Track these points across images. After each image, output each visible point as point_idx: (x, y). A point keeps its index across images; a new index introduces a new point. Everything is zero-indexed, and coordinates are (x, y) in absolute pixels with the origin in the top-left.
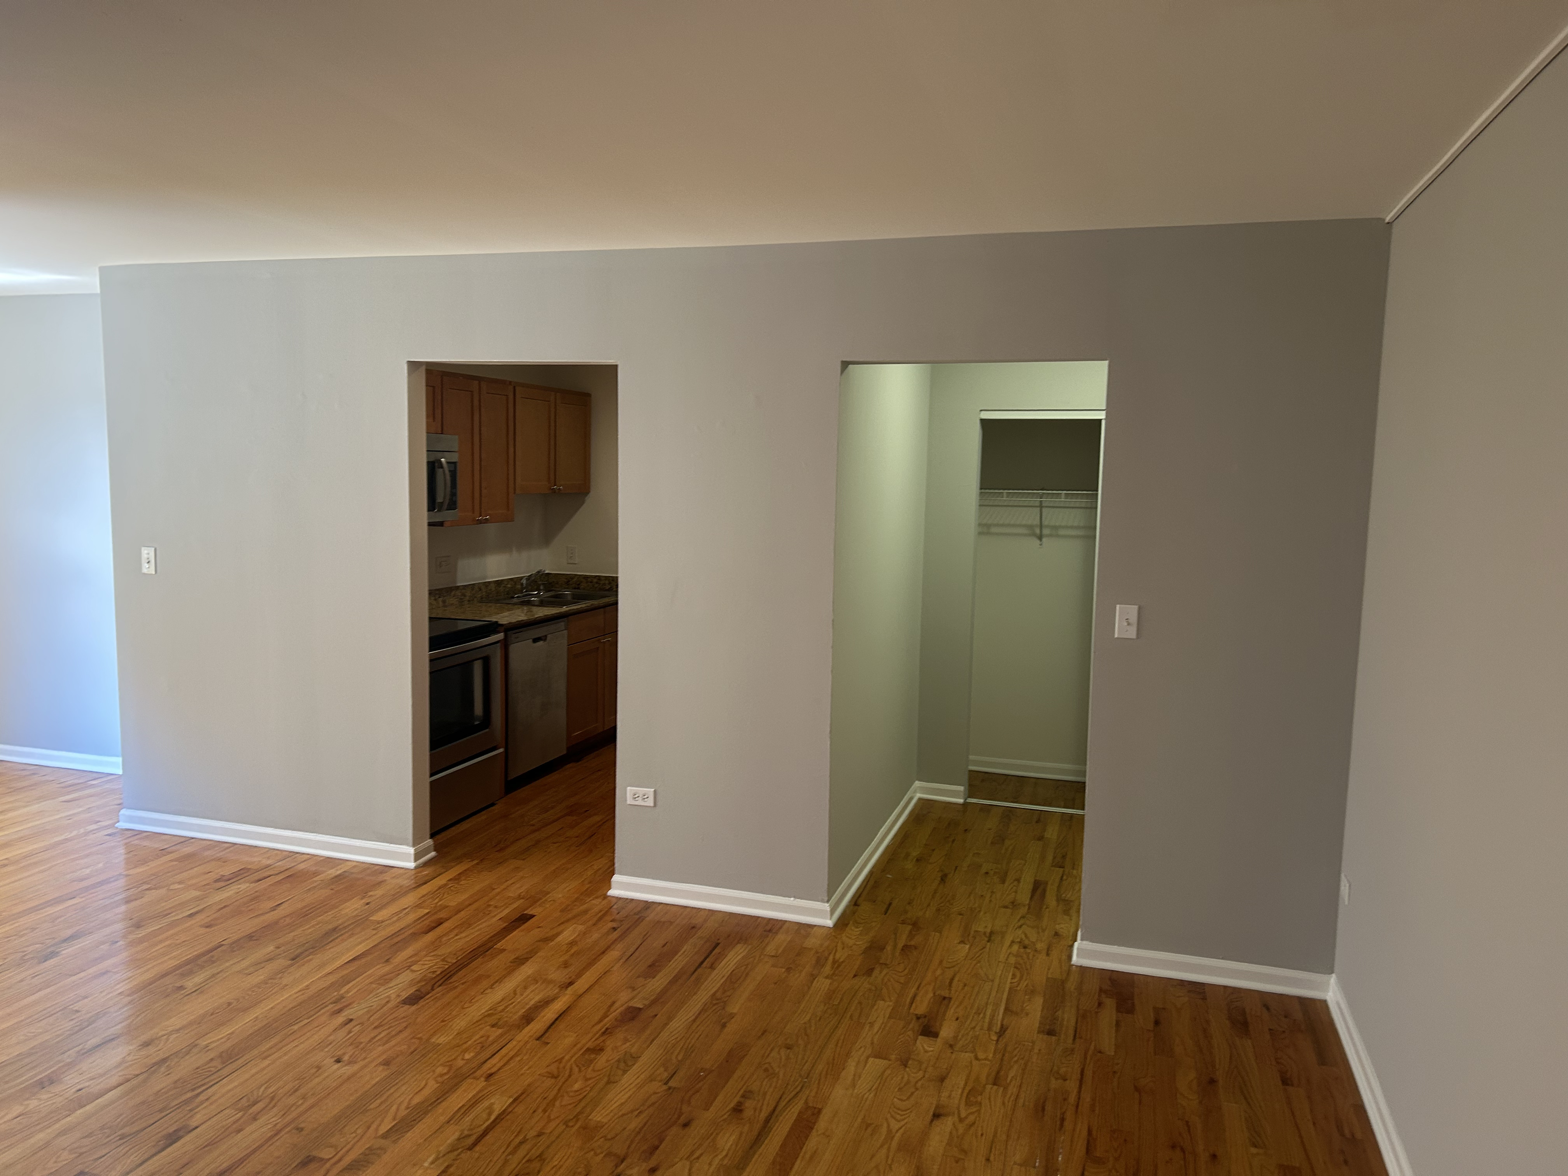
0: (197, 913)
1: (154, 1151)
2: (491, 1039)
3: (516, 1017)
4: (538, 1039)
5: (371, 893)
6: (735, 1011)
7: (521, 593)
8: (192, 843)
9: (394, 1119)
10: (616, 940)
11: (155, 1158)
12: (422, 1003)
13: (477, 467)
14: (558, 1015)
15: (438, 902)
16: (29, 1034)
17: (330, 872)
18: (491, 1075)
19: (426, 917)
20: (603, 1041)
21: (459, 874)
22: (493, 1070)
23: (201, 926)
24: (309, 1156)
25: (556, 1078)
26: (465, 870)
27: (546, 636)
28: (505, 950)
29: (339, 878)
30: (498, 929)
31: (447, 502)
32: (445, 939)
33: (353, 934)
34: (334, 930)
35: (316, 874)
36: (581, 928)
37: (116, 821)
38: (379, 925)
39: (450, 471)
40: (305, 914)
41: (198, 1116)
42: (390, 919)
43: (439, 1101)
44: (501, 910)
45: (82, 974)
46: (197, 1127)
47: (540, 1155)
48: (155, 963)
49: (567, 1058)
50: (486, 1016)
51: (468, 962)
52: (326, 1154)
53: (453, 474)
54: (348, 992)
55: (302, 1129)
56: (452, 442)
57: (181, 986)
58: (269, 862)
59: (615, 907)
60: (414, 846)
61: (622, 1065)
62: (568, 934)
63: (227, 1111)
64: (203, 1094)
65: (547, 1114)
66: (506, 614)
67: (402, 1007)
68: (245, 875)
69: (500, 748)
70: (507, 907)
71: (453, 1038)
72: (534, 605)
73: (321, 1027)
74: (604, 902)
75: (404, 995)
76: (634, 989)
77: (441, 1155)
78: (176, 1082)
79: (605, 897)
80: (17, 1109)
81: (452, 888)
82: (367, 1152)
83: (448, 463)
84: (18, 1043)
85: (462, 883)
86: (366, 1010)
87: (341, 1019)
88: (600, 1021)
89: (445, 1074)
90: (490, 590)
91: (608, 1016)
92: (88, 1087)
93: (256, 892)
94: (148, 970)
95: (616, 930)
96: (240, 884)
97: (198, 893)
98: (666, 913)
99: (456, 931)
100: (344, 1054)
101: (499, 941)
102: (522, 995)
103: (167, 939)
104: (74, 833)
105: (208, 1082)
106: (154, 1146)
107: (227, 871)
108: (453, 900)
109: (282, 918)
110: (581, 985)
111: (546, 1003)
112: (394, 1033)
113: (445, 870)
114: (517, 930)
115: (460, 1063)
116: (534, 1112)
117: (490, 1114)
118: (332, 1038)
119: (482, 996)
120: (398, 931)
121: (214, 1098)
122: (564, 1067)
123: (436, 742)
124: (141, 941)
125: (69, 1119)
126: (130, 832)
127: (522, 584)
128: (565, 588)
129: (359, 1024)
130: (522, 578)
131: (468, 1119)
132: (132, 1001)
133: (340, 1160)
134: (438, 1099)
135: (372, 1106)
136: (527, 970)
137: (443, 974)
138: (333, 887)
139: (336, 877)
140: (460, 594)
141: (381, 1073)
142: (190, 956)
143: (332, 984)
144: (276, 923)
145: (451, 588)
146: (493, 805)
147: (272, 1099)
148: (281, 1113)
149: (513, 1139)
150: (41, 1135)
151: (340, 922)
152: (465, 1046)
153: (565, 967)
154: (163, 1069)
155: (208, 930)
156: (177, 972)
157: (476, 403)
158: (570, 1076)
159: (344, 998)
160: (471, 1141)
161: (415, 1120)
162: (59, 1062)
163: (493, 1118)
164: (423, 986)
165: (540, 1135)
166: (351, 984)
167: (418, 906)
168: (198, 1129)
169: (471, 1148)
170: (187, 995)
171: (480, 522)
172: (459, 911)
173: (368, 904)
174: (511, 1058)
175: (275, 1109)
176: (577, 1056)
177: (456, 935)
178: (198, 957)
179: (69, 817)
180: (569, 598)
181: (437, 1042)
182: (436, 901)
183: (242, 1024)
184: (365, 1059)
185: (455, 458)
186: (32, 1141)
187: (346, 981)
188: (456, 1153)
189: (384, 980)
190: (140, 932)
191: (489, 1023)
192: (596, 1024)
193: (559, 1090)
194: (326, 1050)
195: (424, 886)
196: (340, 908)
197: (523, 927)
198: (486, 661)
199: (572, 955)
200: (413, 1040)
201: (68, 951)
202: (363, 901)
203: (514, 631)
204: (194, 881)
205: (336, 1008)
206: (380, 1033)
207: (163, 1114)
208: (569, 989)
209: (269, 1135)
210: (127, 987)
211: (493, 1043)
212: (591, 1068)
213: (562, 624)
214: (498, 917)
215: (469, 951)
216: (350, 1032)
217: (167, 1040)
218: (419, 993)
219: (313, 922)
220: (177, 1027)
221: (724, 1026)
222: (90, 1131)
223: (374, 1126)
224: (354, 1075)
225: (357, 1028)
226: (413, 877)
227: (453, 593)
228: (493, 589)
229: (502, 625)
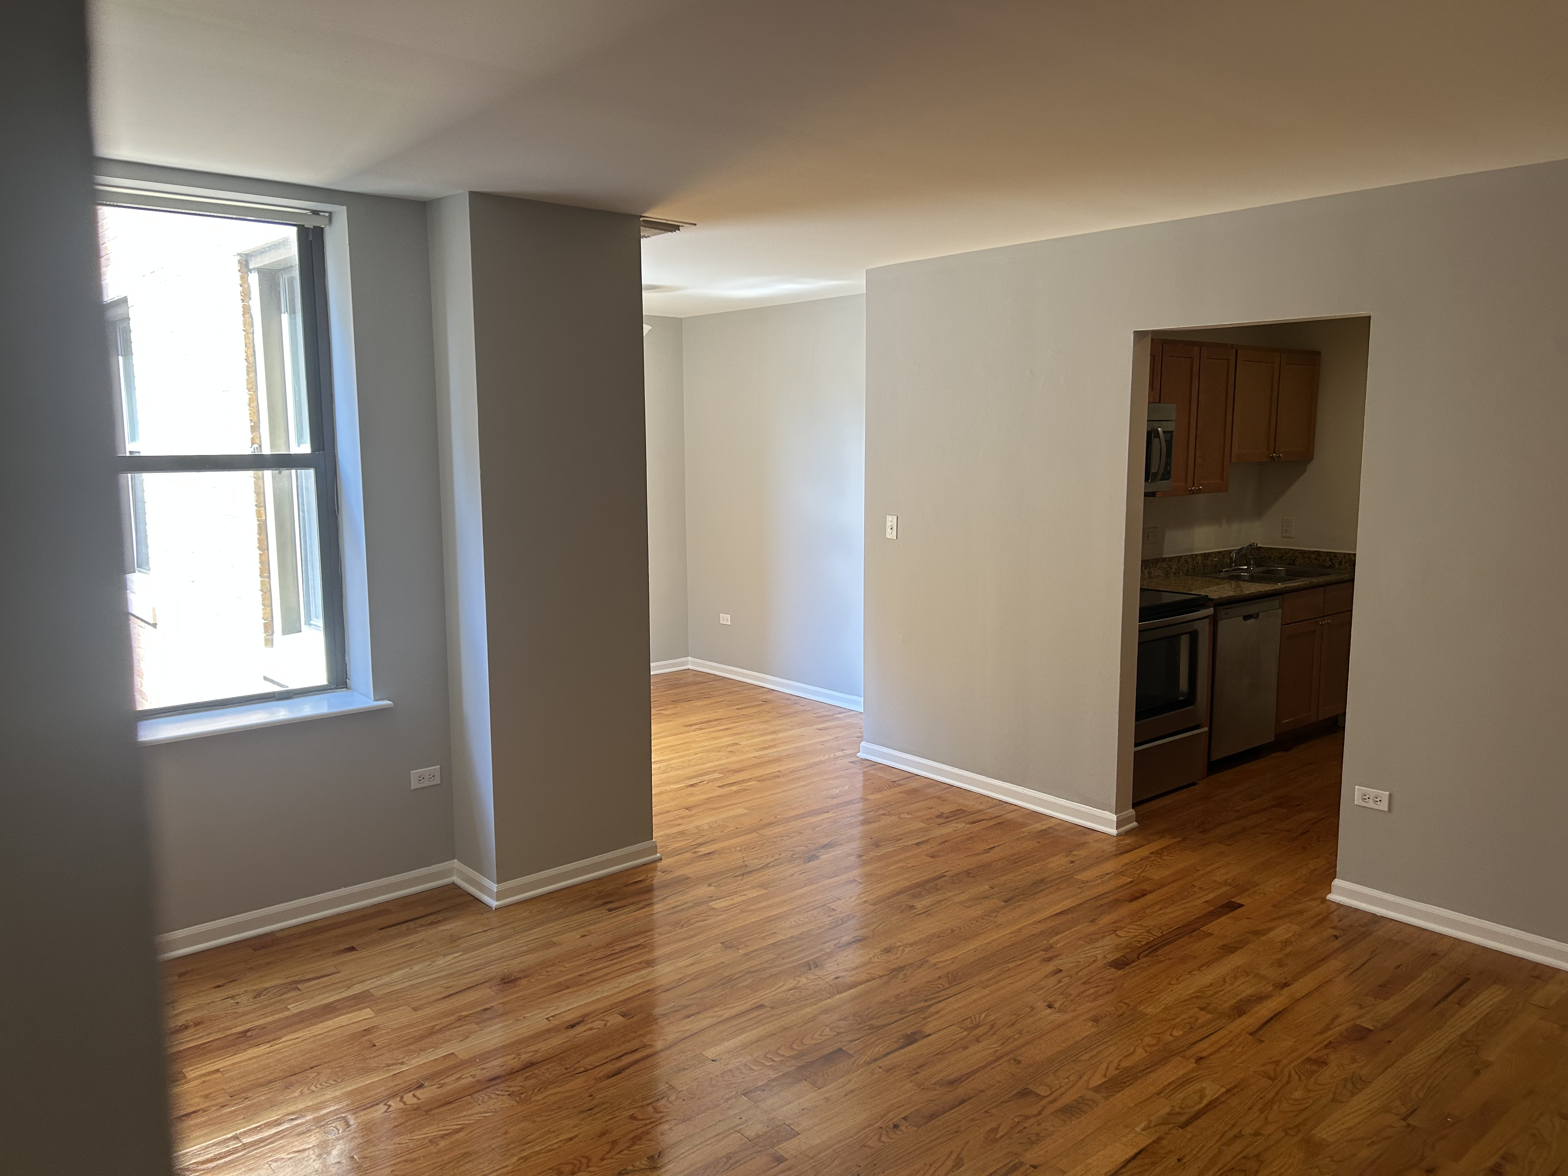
0: (923, 842)
1: (896, 1046)
2: (1200, 1021)
3: (1227, 1005)
4: (1251, 1034)
5: (1075, 853)
6: (1492, 1059)
7: (1230, 568)
8: (917, 779)
9: (1105, 1076)
10: (1338, 949)
11: (897, 1053)
12: (1128, 969)
13: (1192, 437)
14: (1272, 1015)
15: (1140, 873)
16: (799, 922)
17: (1036, 825)
18: (1201, 1058)
19: (1129, 885)
20: (1327, 1055)
21: (1162, 849)
22: (1204, 1054)
23: (927, 855)
24: (1026, 1089)
25: (1273, 1080)
26: (1168, 846)
27: (1258, 614)
28: (1212, 934)
29: (1043, 833)
30: (1205, 912)
31: (1162, 471)
32: (1148, 911)
33: (1059, 888)
34: (1042, 881)
35: (1023, 825)
36: (1295, 928)
37: (858, 751)
38: (1083, 885)
39: (1166, 441)
40: (1015, 862)
41: (930, 1025)
42: (1094, 881)
43: (1147, 1070)
44: (1205, 893)
45: (837, 879)
46: (930, 1035)
47: (1258, 1156)
48: (892, 881)
49: (1285, 1062)
50: (1193, 997)
51: (1174, 938)
52: (1042, 1091)
53: (1169, 443)
54: (1057, 942)
55: (1019, 1062)
56: (1170, 410)
57: (913, 906)
58: (982, 807)
59: (1335, 913)
60: (1116, 813)
61: (1350, 1086)
62: (1282, 932)
63: (953, 1027)
64: (934, 1006)
65: (1264, 1115)
66: (1215, 588)
67: (1108, 969)
68: (961, 816)
69: (1204, 727)
70: (1213, 891)
71: (1161, 1012)
72: (1244, 581)
73: (1032, 971)
74: (1322, 906)
75: (1111, 957)
76: (1361, 1007)
77: (1153, 1124)
78: (911, 990)
79: (1324, 900)
80: (792, 983)
81: (1155, 862)
82: (1080, 1100)
83: (1164, 432)
84: (791, 927)
85: (1164, 858)
86: (1074, 964)
87: (1050, 967)
88: (1322, 1032)
89: (1153, 1045)
90: (1197, 563)
91: (1331, 1029)
92: (844, 976)
93: (971, 833)
94: (886, 886)
95: (1337, 938)
96: (957, 823)
97: (923, 825)
98: (1399, 932)
99: (1159, 906)
100: (1055, 1001)
101: (1206, 924)
102: (1232, 984)
103: (900, 861)
104: (827, 757)
105: (939, 997)
106: (896, 1042)
107: (947, 809)
108: (1157, 874)
109: (995, 861)
110: (1299, 988)
111: (1260, 998)
112: (1100, 992)
113: (1146, 842)
114: (1225, 917)
115: (1168, 1038)
116: (1250, 1109)
117: (1201, 1098)
118: (1043, 983)
119: (1188, 976)
120: (1102, 894)
121: (943, 1013)
122: (1282, 1072)
123: (1142, 713)
124: (880, 859)
125: (829, 1001)
126: (868, 762)
127: (1231, 558)
128: (1278, 563)
129: (1068, 976)
130: (1230, 552)
131: (1179, 1096)
132: (874, 910)
133: (1055, 1100)
134: (1147, 1068)
135: (1083, 1058)
136: (1237, 960)
137: (1149, 945)
138: (1040, 840)
139: (1041, 831)
140: (1166, 566)
141: (1090, 1029)
142: (919, 880)
143: (1042, 933)
144: (990, 865)
145: (1157, 559)
146: (1194, 784)
147: (992, 1026)
148: (1002, 1042)
149: (1228, 1131)
150: (808, 1010)
151: (1047, 874)
152: (1173, 1022)
153: (1280, 966)
154: (901, 976)
155: (932, 859)
156: (909, 892)
157: (1196, 369)
158: (1288, 1082)
159: (1053, 948)
160: (1183, 1119)
161: (1124, 1083)
162: (822, 950)
163: (1205, 1102)
164: (1128, 953)
165: (1256, 1134)
166: (1058, 937)
167: (1122, 873)
168: (930, 1038)
169: (1184, 1126)
170: (919, 915)
171: (1193, 492)
172: (1162, 886)
173: (1072, 862)
174: (1223, 1047)
175: (995, 1037)
176: (1296, 1063)
177: (1161, 909)
178: (926, 882)
179: (822, 743)
180: (1283, 574)
181: (1145, 1011)
182: (1139, 872)
183: (965, 951)
184: (1075, 1010)
185: (1171, 426)
186: (802, 1012)
187: (1054, 932)
188: (1168, 1127)
189: (1090, 939)
190: (878, 851)
191: (1197, 1005)
192: (1318, 1034)
193: (1277, 1093)
194: (1038, 993)
195: (1127, 854)
196: (1047, 861)
197: (1231, 914)
198: (1194, 636)
199: (1287, 955)
200: (1121, 1004)
201: (824, 857)
202: (1068, 859)
203: (1225, 607)
204: (920, 814)
205: (1046, 956)
206: (1088, 989)
207: (902, 1016)
208: (1286, 989)
209: (991, 1059)
210: (871, 897)
211: (1202, 1027)
212: (1313, 1079)
213: (1276, 602)
214: (1204, 900)
215: (1173, 928)
216: (1060, 981)
217: (903, 951)
218: (1125, 959)
219: (1023, 871)
220: (911, 941)
221: (1477, 1073)
222: (846, 1015)
223: (1085, 1078)
224: (1064, 1024)
225: (1066, 980)
226: (1115, 844)
227: (1159, 564)
228: (1200, 562)
229: (1212, 600)
